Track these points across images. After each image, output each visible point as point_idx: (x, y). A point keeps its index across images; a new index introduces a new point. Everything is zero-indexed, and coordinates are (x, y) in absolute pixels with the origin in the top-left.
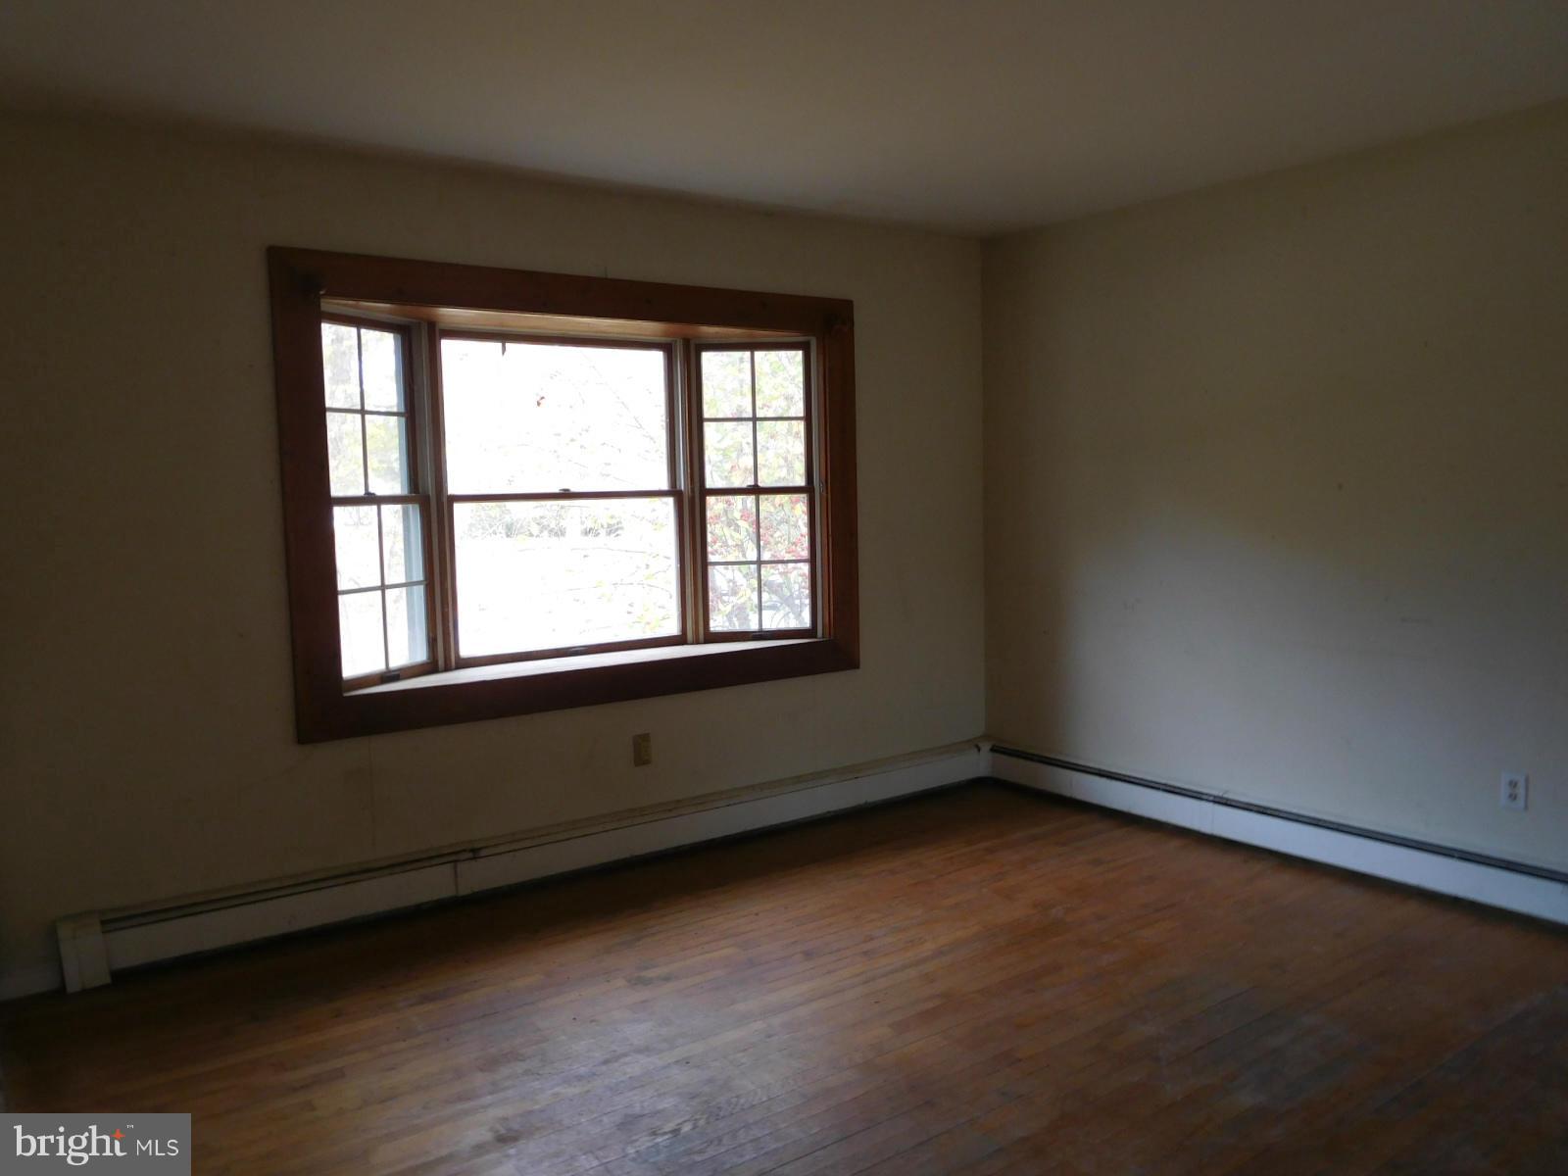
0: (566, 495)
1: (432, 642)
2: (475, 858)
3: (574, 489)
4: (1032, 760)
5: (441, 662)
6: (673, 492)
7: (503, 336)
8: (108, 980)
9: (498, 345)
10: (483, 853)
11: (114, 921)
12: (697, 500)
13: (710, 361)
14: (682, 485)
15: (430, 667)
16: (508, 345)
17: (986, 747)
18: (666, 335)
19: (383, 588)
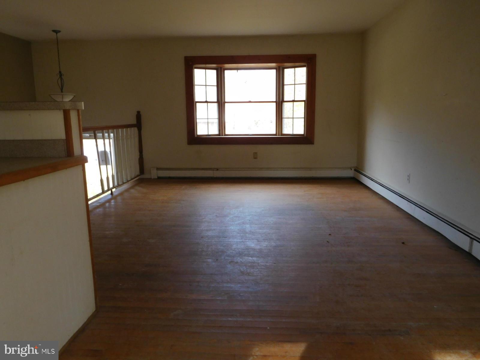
0: (250, 102)
1: (219, 130)
2: (217, 170)
3: (252, 101)
4: (358, 172)
5: (221, 134)
6: (276, 102)
7: (237, 69)
8: (157, 178)
9: (236, 71)
10: (219, 170)
11: (158, 169)
12: (280, 103)
13: (287, 71)
14: (278, 100)
15: (219, 135)
16: (238, 71)
17: (353, 169)
18: (277, 66)
19: (208, 119)
